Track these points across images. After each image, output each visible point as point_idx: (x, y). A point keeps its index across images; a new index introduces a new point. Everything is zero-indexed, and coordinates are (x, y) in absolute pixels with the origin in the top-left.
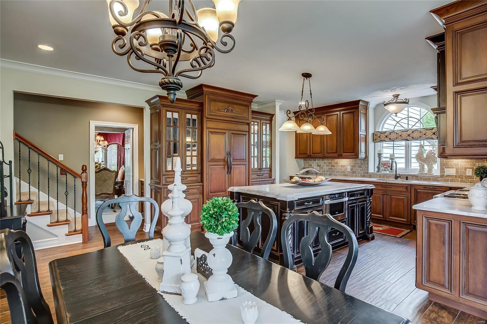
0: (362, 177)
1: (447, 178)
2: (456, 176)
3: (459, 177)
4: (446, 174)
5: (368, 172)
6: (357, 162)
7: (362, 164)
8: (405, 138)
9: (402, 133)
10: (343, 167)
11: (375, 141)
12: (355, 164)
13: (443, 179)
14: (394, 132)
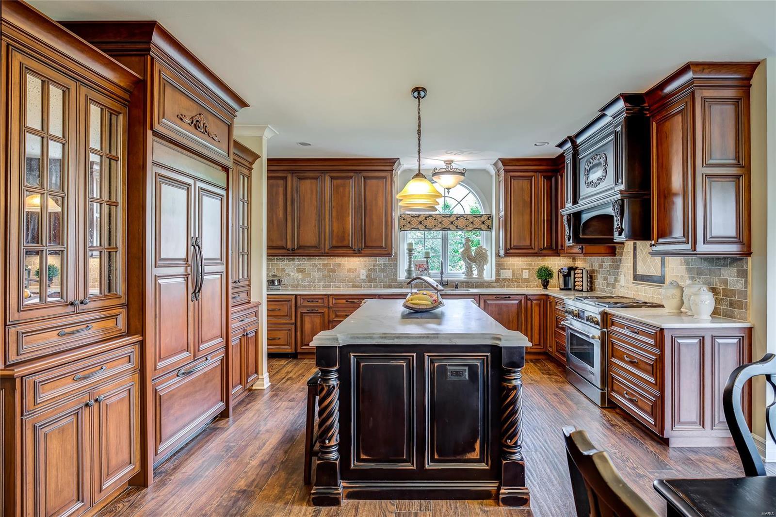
0: (387, 287)
1: (503, 283)
2: (512, 280)
3: (516, 281)
4: (501, 277)
5: (397, 279)
6: (378, 263)
7: (387, 266)
8: (447, 226)
9: (443, 219)
10: (353, 272)
11: (402, 229)
12: (374, 266)
13: (498, 284)
14: (432, 216)
